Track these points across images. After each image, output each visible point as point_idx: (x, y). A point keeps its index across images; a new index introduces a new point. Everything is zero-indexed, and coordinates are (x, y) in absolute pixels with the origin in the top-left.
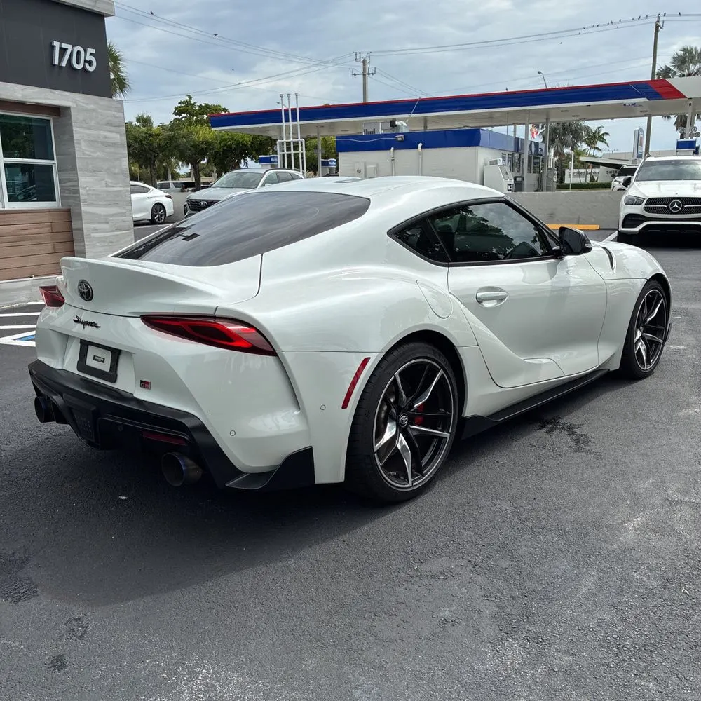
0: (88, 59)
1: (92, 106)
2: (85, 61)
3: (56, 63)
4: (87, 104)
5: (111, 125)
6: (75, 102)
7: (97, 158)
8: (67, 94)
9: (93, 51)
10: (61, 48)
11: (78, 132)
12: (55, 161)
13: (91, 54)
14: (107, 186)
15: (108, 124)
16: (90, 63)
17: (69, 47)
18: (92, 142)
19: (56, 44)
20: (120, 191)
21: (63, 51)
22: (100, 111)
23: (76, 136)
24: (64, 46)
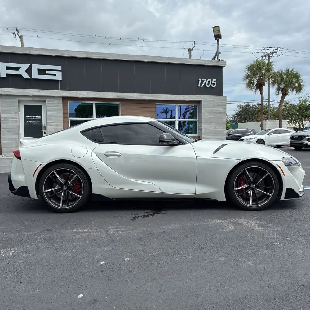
0: (213, 83)
1: (212, 100)
2: (212, 84)
3: (199, 86)
4: (210, 99)
5: (220, 106)
6: (205, 98)
7: (212, 118)
8: (202, 96)
9: (216, 80)
10: (202, 81)
11: (204, 109)
12: (198, 120)
13: (214, 81)
14: (215, 128)
15: (218, 105)
16: (214, 84)
17: (205, 80)
18: (210, 113)
19: (200, 80)
20: (221, 130)
21: (202, 82)
22: (215, 101)
23: (203, 110)
24: (203, 80)
